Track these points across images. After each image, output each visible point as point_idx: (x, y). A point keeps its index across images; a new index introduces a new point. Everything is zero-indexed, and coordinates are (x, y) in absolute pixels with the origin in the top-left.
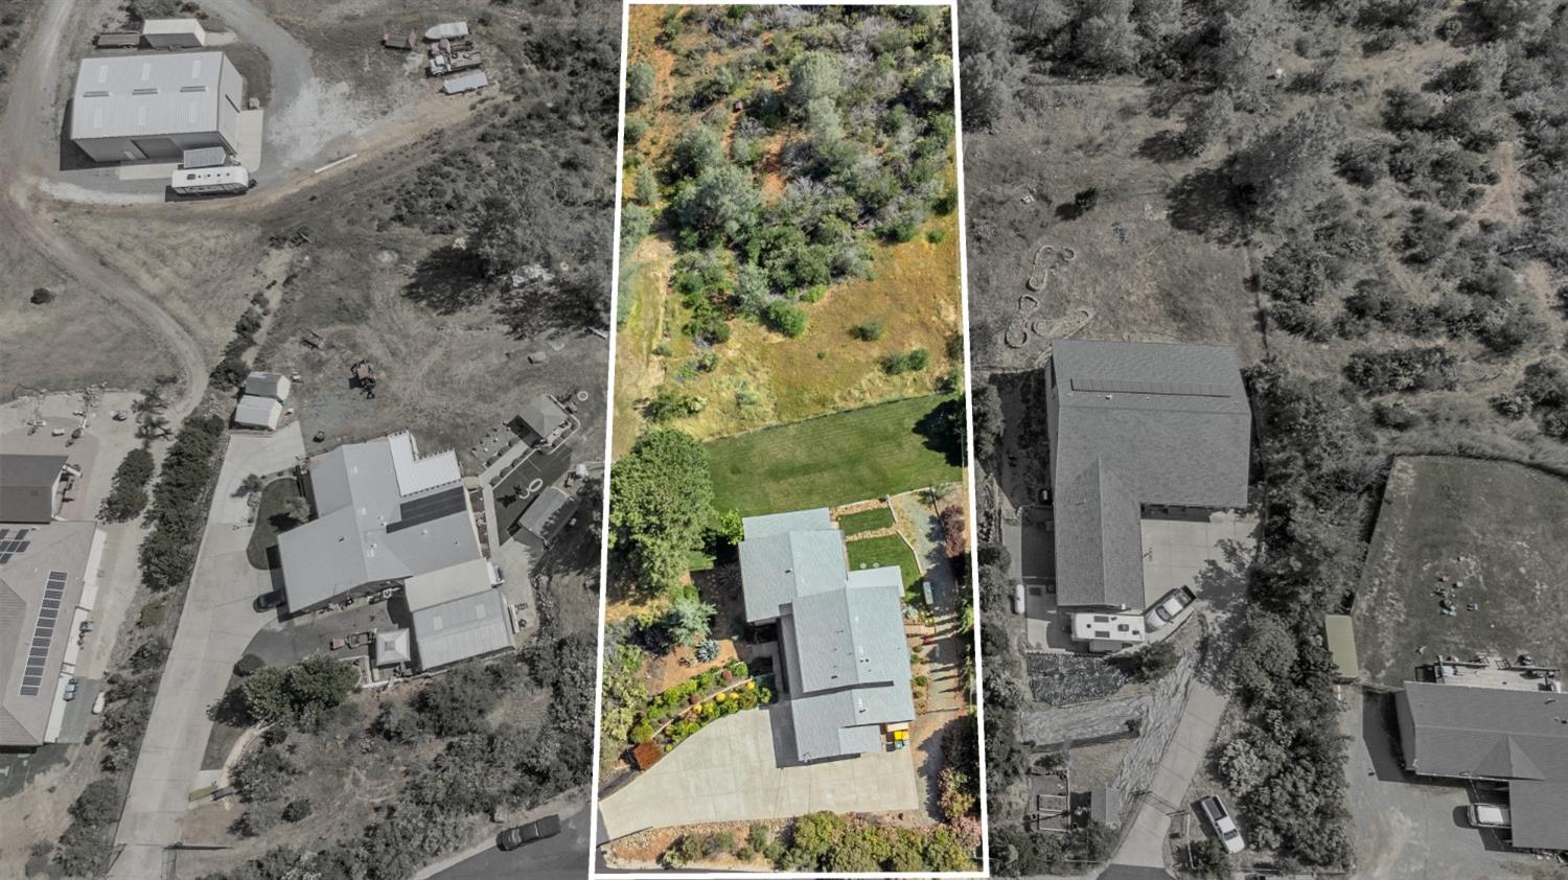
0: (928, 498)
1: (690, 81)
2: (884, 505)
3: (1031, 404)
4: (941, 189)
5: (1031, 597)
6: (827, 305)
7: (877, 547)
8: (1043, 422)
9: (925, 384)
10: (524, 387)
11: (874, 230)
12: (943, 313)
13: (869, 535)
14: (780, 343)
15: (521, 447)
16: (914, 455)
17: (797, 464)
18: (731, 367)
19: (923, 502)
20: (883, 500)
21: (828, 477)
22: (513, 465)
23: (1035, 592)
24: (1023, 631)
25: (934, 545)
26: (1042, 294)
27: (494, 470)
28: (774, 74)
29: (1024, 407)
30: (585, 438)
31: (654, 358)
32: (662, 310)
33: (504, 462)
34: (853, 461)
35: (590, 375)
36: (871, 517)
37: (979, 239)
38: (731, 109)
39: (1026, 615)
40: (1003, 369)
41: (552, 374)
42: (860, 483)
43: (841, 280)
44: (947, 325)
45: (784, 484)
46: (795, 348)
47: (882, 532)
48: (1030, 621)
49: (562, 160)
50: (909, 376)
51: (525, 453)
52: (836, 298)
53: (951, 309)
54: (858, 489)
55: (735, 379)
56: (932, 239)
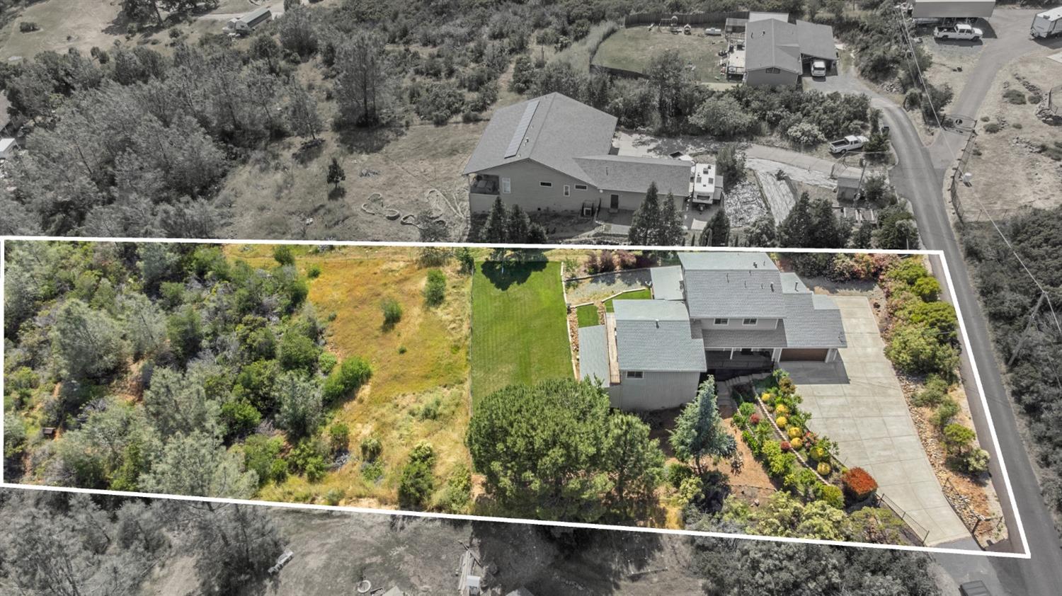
0: (573, 284)
2: (575, 310)
9: (460, 281)
14: (372, 388)
19: (575, 287)
20: (569, 312)
25: (619, 281)
35: (337, 576)
42: (548, 327)
46: (384, 374)
50: (449, 290)
54: (554, 328)
55: (401, 423)
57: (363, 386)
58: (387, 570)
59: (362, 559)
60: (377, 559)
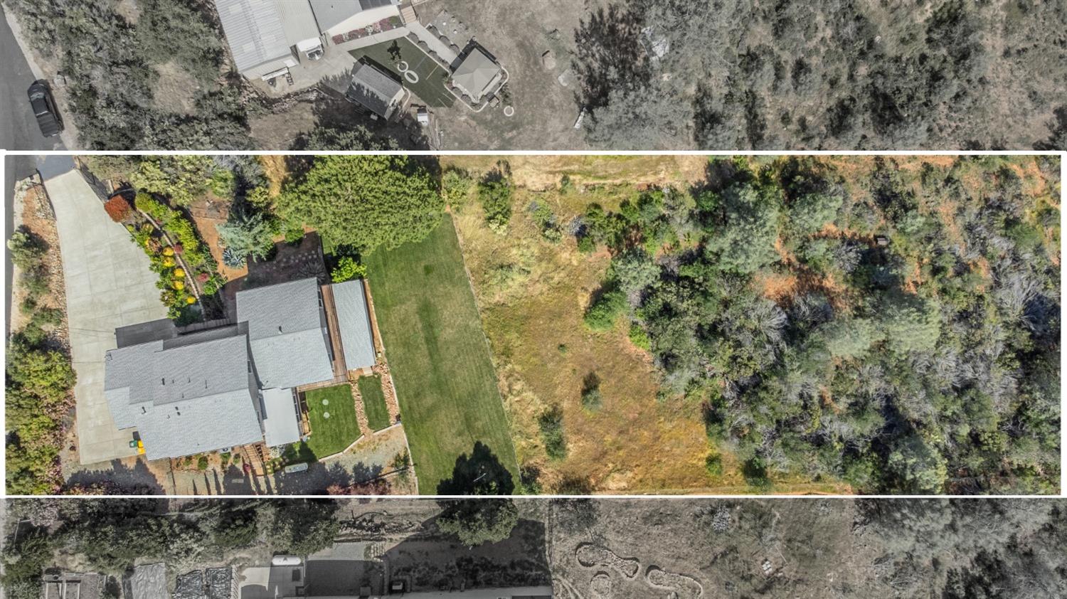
0: (401, 463)
1: (916, 185)
2: (392, 420)
3: (509, 571)
4: (777, 469)
5: (290, 570)
6: (626, 351)
7: (346, 415)
8: (489, 583)
9: (531, 457)
10: (516, 52)
11: (723, 397)
12: (617, 476)
13: (359, 406)
14: (577, 305)
15: (449, 56)
16: (449, 448)
17: (436, 330)
18: (547, 256)
19: (398, 458)
20: (398, 418)
21: (423, 361)
22: (431, 51)
23: (296, 575)
24: (257, 563)
25: (350, 471)
26: (643, 583)
27: (424, 35)
28: (927, 276)
29: (506, 563)
30: (463, 119)
31: (559, 178)
32: (618, 182)
33: (433, 43)
34: (440, 386)
35: (533, 115)
36: (379, 407)
37: (713, 513)
38: (878, 233)
39: (272, 566)
40: (550, 542)
41: (532, 77)
42: (417, 395)
43: (658, 364)
44: (603, 480)
45: (415, 319)
46: (572, 321)
47: (362, 420)
48: (267, 570)
49: (806, 61)
50: (540, 441)
51: (443, 61)
52: (635, 362)
53: (624, 484)
54: (411, 393)
55: (533, 260)
56: (711, 460)
57: (587, 305)
58: (497, 127)
59: (519, 133)
60: (508, 135)
